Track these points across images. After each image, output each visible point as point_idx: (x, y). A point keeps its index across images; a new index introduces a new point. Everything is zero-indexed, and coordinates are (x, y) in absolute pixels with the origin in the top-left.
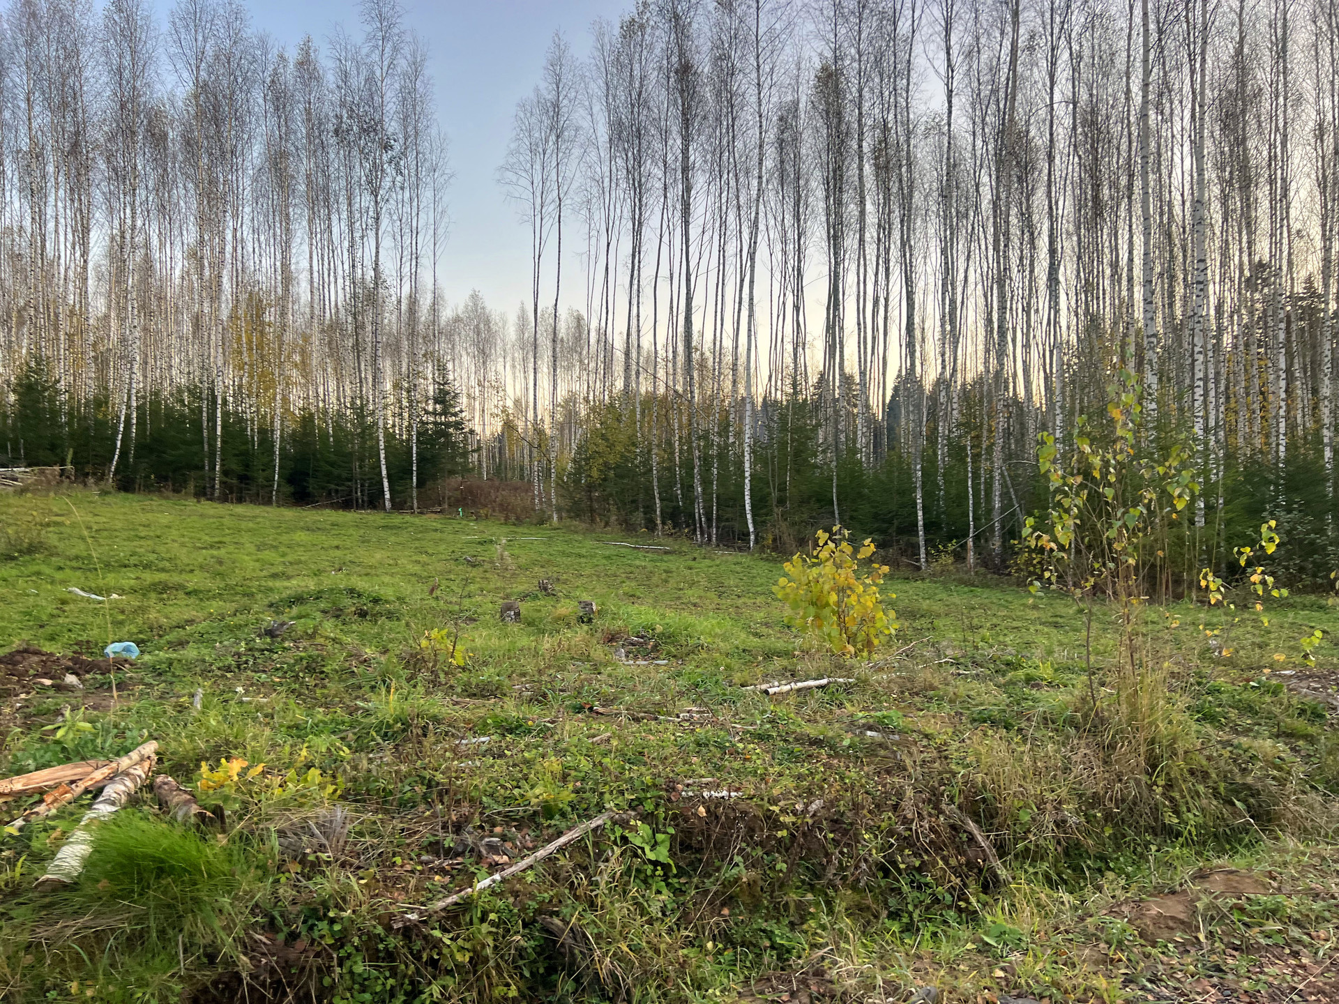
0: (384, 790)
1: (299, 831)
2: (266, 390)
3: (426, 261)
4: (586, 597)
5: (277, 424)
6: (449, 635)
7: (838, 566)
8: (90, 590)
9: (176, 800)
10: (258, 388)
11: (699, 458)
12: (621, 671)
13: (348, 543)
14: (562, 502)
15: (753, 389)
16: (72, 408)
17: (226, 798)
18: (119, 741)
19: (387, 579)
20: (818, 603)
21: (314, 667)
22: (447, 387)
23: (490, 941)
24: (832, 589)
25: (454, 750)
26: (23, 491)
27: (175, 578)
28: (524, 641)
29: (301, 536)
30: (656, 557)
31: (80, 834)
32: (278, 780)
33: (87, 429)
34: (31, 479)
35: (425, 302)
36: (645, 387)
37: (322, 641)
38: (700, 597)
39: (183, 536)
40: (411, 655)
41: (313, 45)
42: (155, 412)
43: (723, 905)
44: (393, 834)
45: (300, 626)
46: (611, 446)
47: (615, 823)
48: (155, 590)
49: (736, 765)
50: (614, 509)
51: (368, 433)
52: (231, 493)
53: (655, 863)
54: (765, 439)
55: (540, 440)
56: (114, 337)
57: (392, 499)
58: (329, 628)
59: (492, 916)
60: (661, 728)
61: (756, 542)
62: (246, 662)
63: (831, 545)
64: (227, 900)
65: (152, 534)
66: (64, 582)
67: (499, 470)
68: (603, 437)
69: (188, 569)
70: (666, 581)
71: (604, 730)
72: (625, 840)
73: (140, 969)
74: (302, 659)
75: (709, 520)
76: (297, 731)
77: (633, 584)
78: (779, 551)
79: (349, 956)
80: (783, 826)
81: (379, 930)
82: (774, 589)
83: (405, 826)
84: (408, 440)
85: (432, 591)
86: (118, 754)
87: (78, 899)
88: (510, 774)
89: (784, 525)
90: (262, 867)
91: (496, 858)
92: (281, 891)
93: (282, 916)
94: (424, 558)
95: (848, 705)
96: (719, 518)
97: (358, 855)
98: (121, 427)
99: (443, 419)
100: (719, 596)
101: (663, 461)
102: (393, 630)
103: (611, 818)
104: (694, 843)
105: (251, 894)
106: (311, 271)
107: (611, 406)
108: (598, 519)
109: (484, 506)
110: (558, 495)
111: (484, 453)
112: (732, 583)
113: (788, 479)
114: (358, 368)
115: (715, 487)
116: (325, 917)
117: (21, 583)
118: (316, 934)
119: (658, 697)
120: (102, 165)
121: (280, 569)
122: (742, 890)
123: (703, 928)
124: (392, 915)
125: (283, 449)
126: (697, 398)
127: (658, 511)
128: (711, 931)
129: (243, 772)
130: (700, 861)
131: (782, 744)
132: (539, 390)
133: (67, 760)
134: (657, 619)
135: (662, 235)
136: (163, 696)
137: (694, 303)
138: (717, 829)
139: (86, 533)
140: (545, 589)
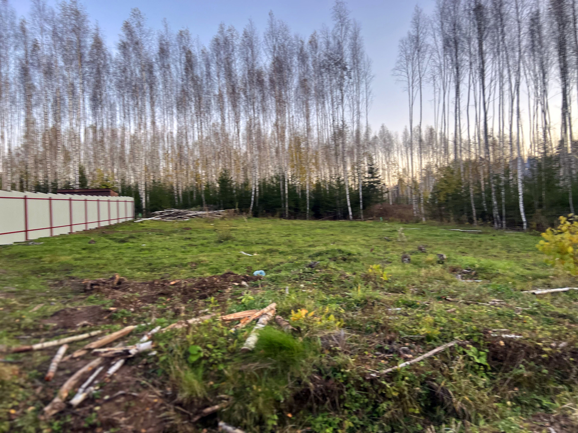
0: (359, 325)
1: (328, 338)
3: (363, 114)
4: (440, 253)
5: (307, 188)
6: (380, 267)
7: (573, 233)
8: (247, 252)
9: (283, 324)
11: (494, 188)
12: (459, 284)
13: (336, 233)
14: (427, 212)
15: (522, 153)
16: (237, 187)
17: (301, 324)
18: (262, 303)
19: (353, 246)
20: (562, 252)
21: (328, 279)
22: (373, 166)
23: (406, 388)
24: (570, 245)
25: (386, 312)
26: (223, 219)
27: (275, 248)
28: (413, 271)
29: (319, 231)
30: (473, 235)
31: (253, 334)
32: (318, 319)
33: (242, 195)
34: (225, 214)
35: (363, 131)
36: (465, 157)
37: (330, 269)
38: (498, 253)
39: (276, 232)
40: (365, 275)
41: (317, 34)
42: (264, 187)
43: (515, 386)
44: (363, 343)
45: (321, 263)
46: (449, 185)
47: (459, 345)
48: (268, 252)
49: (519, 324)
50: (451, 214)
51: (341, 187)
52: (292, 216)
53: (480, 364)
54: (530, 176)
55: (415, 186)
57: (352, 215)
58: (332, 265)
59: (407, 378)
60: (480, 307)
61: (528, 226)
62: (303, 277)
63: (568, 223)
64: (304, 361)
65: (266, 232)
66: (239, 250)
67: (397, 200)
68: (446, 182)
69: (279, 244)
70: (480, 246)
71: (452, 307)
72: (464, 353)
73: (276, 384)
74: (323, 276)
75: (501, 217)
76: (324, 302)
77: (463, 247)
78: (541, 229)
79: (350, 388)
80: (545, 353)
81: (361, 379)
82: (537, 246)
83: (368, 340)
84: (358, 190)
85: (372, 250)
86: (262, 308)
87: (254, 356)
88: (411, 323)
89: (542, 218)
90: (315, 351)
91: (407, 355)
92: (323, 360)
93: (324, 370)
94: (367, 238)
96: (507, 216)
97: (350, 349)
98: (253, 193)
99: (372, 180)
100: (508, 252)
101: (476, 190)
102: (357, 266)
103: (458, 343)
104: (499, 357)
105: (312, 360)
106: (318, 125)
107: (449, 167)
108: (444, 219)
109: (391, 216)
110: (425, 209)
111: (390, 193)
112: (515, 246)
113: (543, 194)
114: (337, 162)
115: (503, 201)
116: (340, 372)
117: (225, 250)
118: (337, 378)
119: (477, 295)
120: (243, 96)
121: (312, 243)
122: (524, 381)
123: (505, 395)
124: (365, 373)
125: (310, 197)
126: (492, 160)
127: (474, 214)
128: (509, 397)
129: (306, 315)
130: (502, 365)
131: (544, 317)
132: (414, 164)
133: (246, 309)
134: (476, 262)
135: (470, 87)
136: (275, 289)
137: (488, 115)
138: (510, 352)
139: (244, 232)
140: (420, 249)
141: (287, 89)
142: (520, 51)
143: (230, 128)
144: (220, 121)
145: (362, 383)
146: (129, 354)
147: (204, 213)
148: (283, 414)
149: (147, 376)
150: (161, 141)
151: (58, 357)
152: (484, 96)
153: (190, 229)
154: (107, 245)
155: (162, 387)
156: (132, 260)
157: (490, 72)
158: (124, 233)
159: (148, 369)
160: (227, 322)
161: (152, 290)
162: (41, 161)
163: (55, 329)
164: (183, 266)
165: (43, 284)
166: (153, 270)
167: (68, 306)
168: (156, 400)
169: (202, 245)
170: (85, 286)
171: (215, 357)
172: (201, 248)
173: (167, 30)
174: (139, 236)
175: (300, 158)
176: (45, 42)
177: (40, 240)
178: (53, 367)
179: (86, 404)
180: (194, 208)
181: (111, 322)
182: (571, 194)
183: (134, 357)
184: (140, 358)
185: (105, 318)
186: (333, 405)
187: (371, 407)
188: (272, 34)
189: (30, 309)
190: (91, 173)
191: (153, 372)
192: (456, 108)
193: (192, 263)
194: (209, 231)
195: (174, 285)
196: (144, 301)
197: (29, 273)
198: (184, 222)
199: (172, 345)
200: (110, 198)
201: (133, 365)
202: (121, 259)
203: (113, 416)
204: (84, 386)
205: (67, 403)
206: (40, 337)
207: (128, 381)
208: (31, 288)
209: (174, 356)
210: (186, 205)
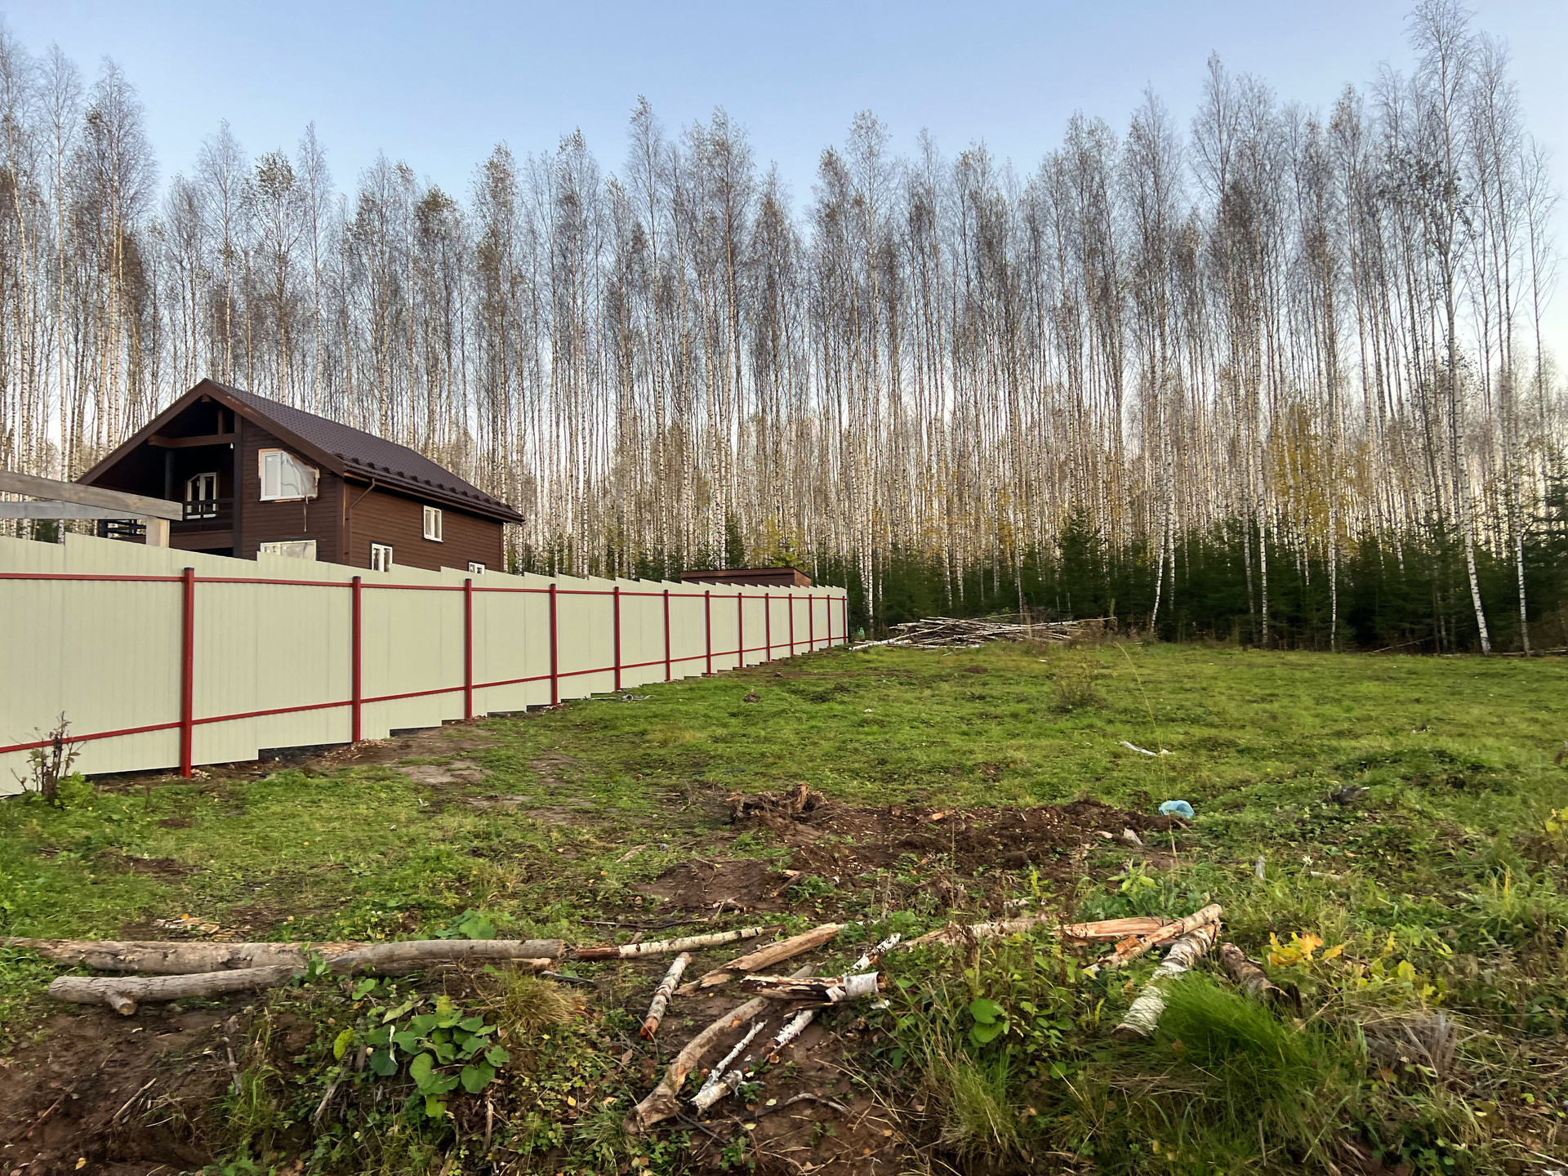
0: (1504, 1005)
1: (1392, 1034)
2: (1315, 516)
5: (1332, 553)
8: (1140, 745)
9: (1245, 971)
10: (1307, 514)
13: (1434, 698)
16: (1112, 557)
17: (1301, 979)
18: (1181, 901)
19: (1490, 741)
21: (1397, 843)
26: (1071, 645)
27: (1225, 734)
29: (1369, 687)
31: (1150, 988)
32: (1361, 969)
33: (1128, 577)
34: (1078, 632)
35: (1526, 373)
37: (1405, 812)
39: (1231, 688)
40: (1533, 840)
41: (1356, 95)
42: (1193, 554)
44: (1519, 1063)
45: (1375, 793)
48: (1205, 747)
51: (1450, 552)
52: (1282, 638)
56: (1149, 479)
57: (1490, 639)
58: (1413, 797)
62: (1312, 831)
64: (1309, 1094)
65: (1198, 686)
66: (1115, 736)
69: (1238, 724)
73: (1220, 1147)
74: (1380, 832)
76: (1381, 917)
83: (1538, 1055)
84: (1511, 559)
85: (1559, 759)
86: (1181, 915)
87: (1154, 1055)
90: (1348, 1066)
92: (1374, 1100)
93: (1377, 1131)
94: (1543, 715)
97: (1472, 1080)
98: (1160, 573)
102: (1503, 807)
105: (1337, 1094)
106: (1364, 366)
114: (1433, 473)
116: (1431, 1144)
117: (1076, 736)
118: (1422, 1164)
120: (1131, 302)
121: (1346, 726)
125: (1339, 583)
129: (1318, 952)
133: (1133, 914)
136: (1222, 861)
139: (1132, 685)
141: (1265, 269)
143: (1093, 390)
144: (1065, 378)
146: (828, 999)
147: (1022, 627)
149: (868, 1063)
150: (912, 442)
151: (670, 982)
153: (985, 670)
154: (786, 706)
155: (902, 1099)
156: (839, 749)
158: (824, 677)
159: (871, 1043)
160: (1077, 944)
161: (886, 831)
163: (666, 910)
164: (963, 771)
165: (645, 796)
166: (888, 778)
167: (695, 855)
168: (888, 1133)
169: (1015, 716)
170: (734, 809)
171: (1041, 1041)
172: (1010, 724)
174: (858, 686)
175: (1306, 466)
176: (658, 229)
177: (644, 689)
178: (657, 1008)
179: (726, 1112)
180: (993, 616)
181: (786, 908)
183: (835, 1007)
184: (851, 1014)
185: (774, 894)
188: (1218, 118)
189: (618, 856)
190: (753, 531)
191: (881, 1055)
193: (987, 765)
194: (1034, 678)
195: (939, 821)
196: (867, 860)
197: (618, 767)
198: (968, 652)
199: (928, 990)
200: (793, 590)
201: (834, 1029)
202: (815, 744)
203: (785, 1154)
204: (721, 1065)
205: (683, 1102)
206: (633, 927)
207: (822, 1068)
208: (621, 804)
209: (933, 1021)
210: (974, 607)
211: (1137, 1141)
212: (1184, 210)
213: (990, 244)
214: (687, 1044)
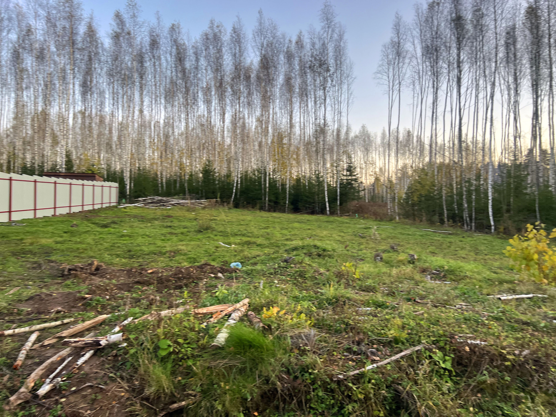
0: (329, 325)
1: (298, 337)
2: (284, 169)
3: (344, 114)
4: (412, 252)
5: (288, 182)
6: (353, 265)
7: (539, 241)
8: (225, 243)
9: (255, 321)
10: (281, 168)
11: (466, 191)
12: (428, 285)
13: (313, 228)
14: (400, 211)
15: (493, 159)
16: (219, 178)
17: (272, 322)
18: (236, 298)
19: (328, 242)
20: (528, 259)
21: (302, 275)
22: (352, 165)
23: (372, 391)
24: (536, 252)
25: (356, 312)
26: (204, 208)
27: (253, 240)
28: (384, 270)
29: (296, 225)
30: (444, 236)
31: (224, 330)
32: (290, 317)
33: (224, 186)
34: (207, 204)
35: (344, 131)
36: (439, 160)
37: (304, 265)
38: (466, 255)
39: (256, 224)
40: (338, 273)
41: (303, 34)
42: (246, 179)
43: (478, 392)
44: (332, 343)
45: (297, 259)
46: (423, 186)
47: (426, 349)
48: (246, 244)
49: (484, 330)
50: (424, 214)
51: (320, 183)
52: (271, 208)
53: (445, 369)
54: (499, 182)
55: (391, 185)
57: (330, 211)
58: (307, 260)
59: (373, 381)
60: (447, 311)
61: (495, 230)
62: (278, 272)
63: (535, 231)
64: (273, 360)
65: (245, 223)
66: (217, 240)
67: (373, 198)
68: (419, 183)
69: (257, 236)
70: (449, 247)
71: (420, 310)
72: (431, 357)
73: (244, 381)
74: (297, 271)
75: (471, 219)
76: (296, 299)
77: (434, 248)
78: (507, 234)
79: (316, 389)
80: (508, 360)
81: (328, 380)
82: (504, 251)
83: (338, 340)
84: (336, 187)
85: (346, 247)
86: (235, 302)
87: (224, 353)
88: (379, 324)
89: (510, 222)
90: (284, 349)
91: (374, 358)
92: (292, 359)
93: (292, 369)
94: (342, 234)
95: (543, 307)
96: (476, 219)
97: (319, 349)
98: (235, 185)
99: (350, 178)
100: (476, 254)
101: (448, 193)
102: (331, 262)
103: (424, 347)
104: (463, 363)
105: (281, 359)
106: (300, 122)
107: (423, 169)
108: (417, 219)
109: (366, 213)
110: (399, 208)
111: (366, 191)
112: (482, 248)
113: (512, 200)
114: (317, 159)
115: (474, 204)
116: (307, 372)
117: (204, 240)
118: (304, 378)
119: (446, 298)
120: (229, 90)
121: (289, 237)
122: (487, 387)
123: (468, 401)
124: (333, 375)
125: (289, 191)
126: (464, 164)
127: (446, 215)
128: (472, 403)
129: (278, 312)
130: (466, 371)
131: (508, 323)
132: (390, 164)
133: (220, 303)
134: (445, 263)
135: (447, 93)
136: (250, 283)
137: (463, 121)
138: (475, 358)
139: (224, 223)
140: (393, 248)
141: (273, 86)
142: (496, 62)
143: (216, 120)
144: (206, 113)
145: (329, 384)
146: (100, 345)
147: (187, 201)
148: (249, 412)
149: (116, 368)
150: (148, 129)
151: (28, 345)
152: (460, 103)
153: (172, 217)
154: (89, 229)
155: (129, 380)
156: (112, 246)
157: (466, 80)
158: (106, 218)
159: (118, 360)
160: (199, 316)
161: (129, 277)
162: (29, 142)
163: (29, 314)
164: (161, 254)
165: (21, 266)
166: (131, 257)
167: (44, 290)
168: (123, 394)
169: (182, 233)
170: (63, 271)
171: (184, 352)
172: (181, 237)
173: (159, 23)
174: (121, 221)
175: (282, 153)
176: (38, 27)
177: (23, 221)
178: (22, 355)
179: (52, 396)
180: (176, 197)
181: (85, 310)
182: (537, 202)
183: (104, 348)
184: (110, 350)
185: (80, 305)
186: (299, 405)
187: (336, 409)
188: (260, 32)
189: (6, 292)
190: (78, 157)
191: (122, 364)
192: (433, 113)
193: (171, 251)
194: (190, 220)
195: (151, 273)
196: (120, 289)
197: (9, 254)
198: (166, 210)
199: (142, 337)
200: (95, 183)
201: (102, 356)
202: (101, 244)
203: (79, 409)
204: (51, 376)
205: (33, 394)
206: (12, 322)
207: (96, 373)
208: (9, 270)
209: (144, 350)
210: (169, 193)
211: (216, 384)
212: (248, 61)
213: (180, 60)
214: (35, 369)
